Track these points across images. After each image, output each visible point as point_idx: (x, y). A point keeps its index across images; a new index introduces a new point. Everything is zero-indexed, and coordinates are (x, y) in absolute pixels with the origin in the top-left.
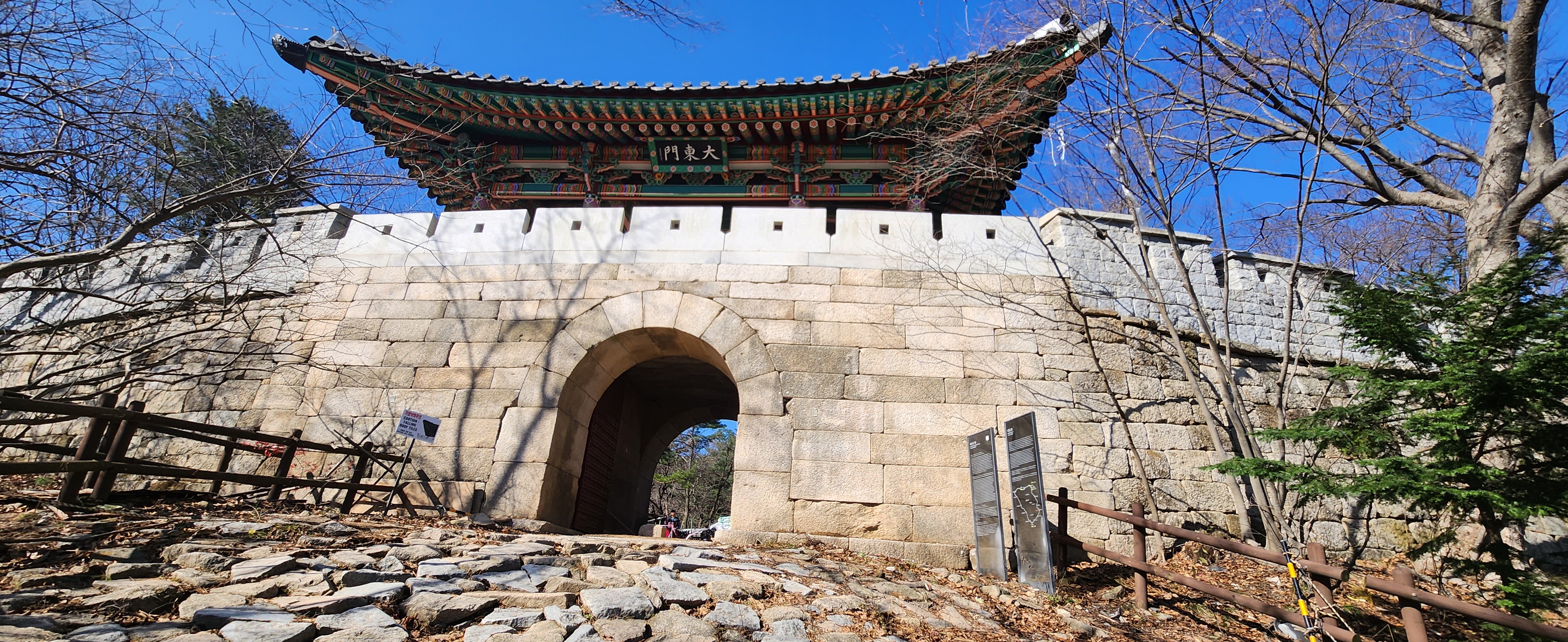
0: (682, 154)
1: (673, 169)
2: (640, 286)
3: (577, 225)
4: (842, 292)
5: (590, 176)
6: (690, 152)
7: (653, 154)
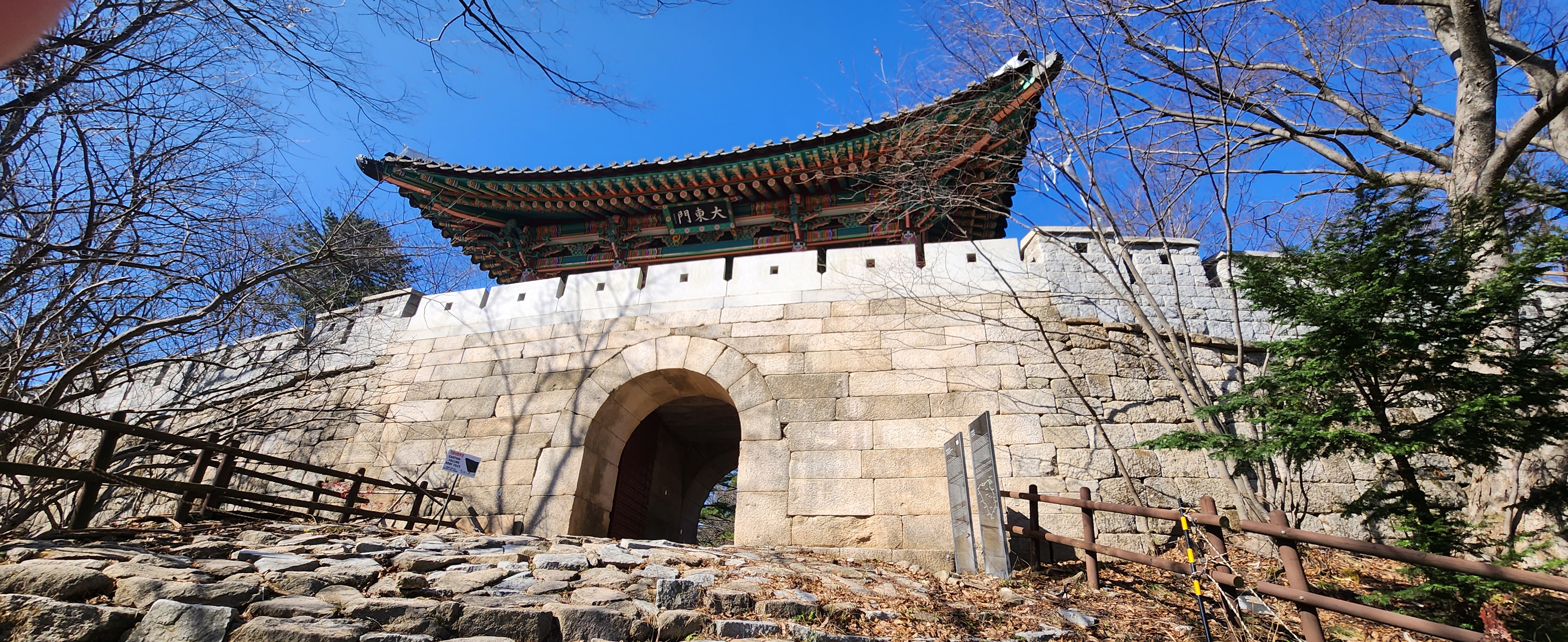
0: (693, 217)
1: (687, 230)
2: (652, 334)
3: (601, 287)
4: (833, 323)
5: (616, 244)
6: (700, 214)
7: (668, 219)
